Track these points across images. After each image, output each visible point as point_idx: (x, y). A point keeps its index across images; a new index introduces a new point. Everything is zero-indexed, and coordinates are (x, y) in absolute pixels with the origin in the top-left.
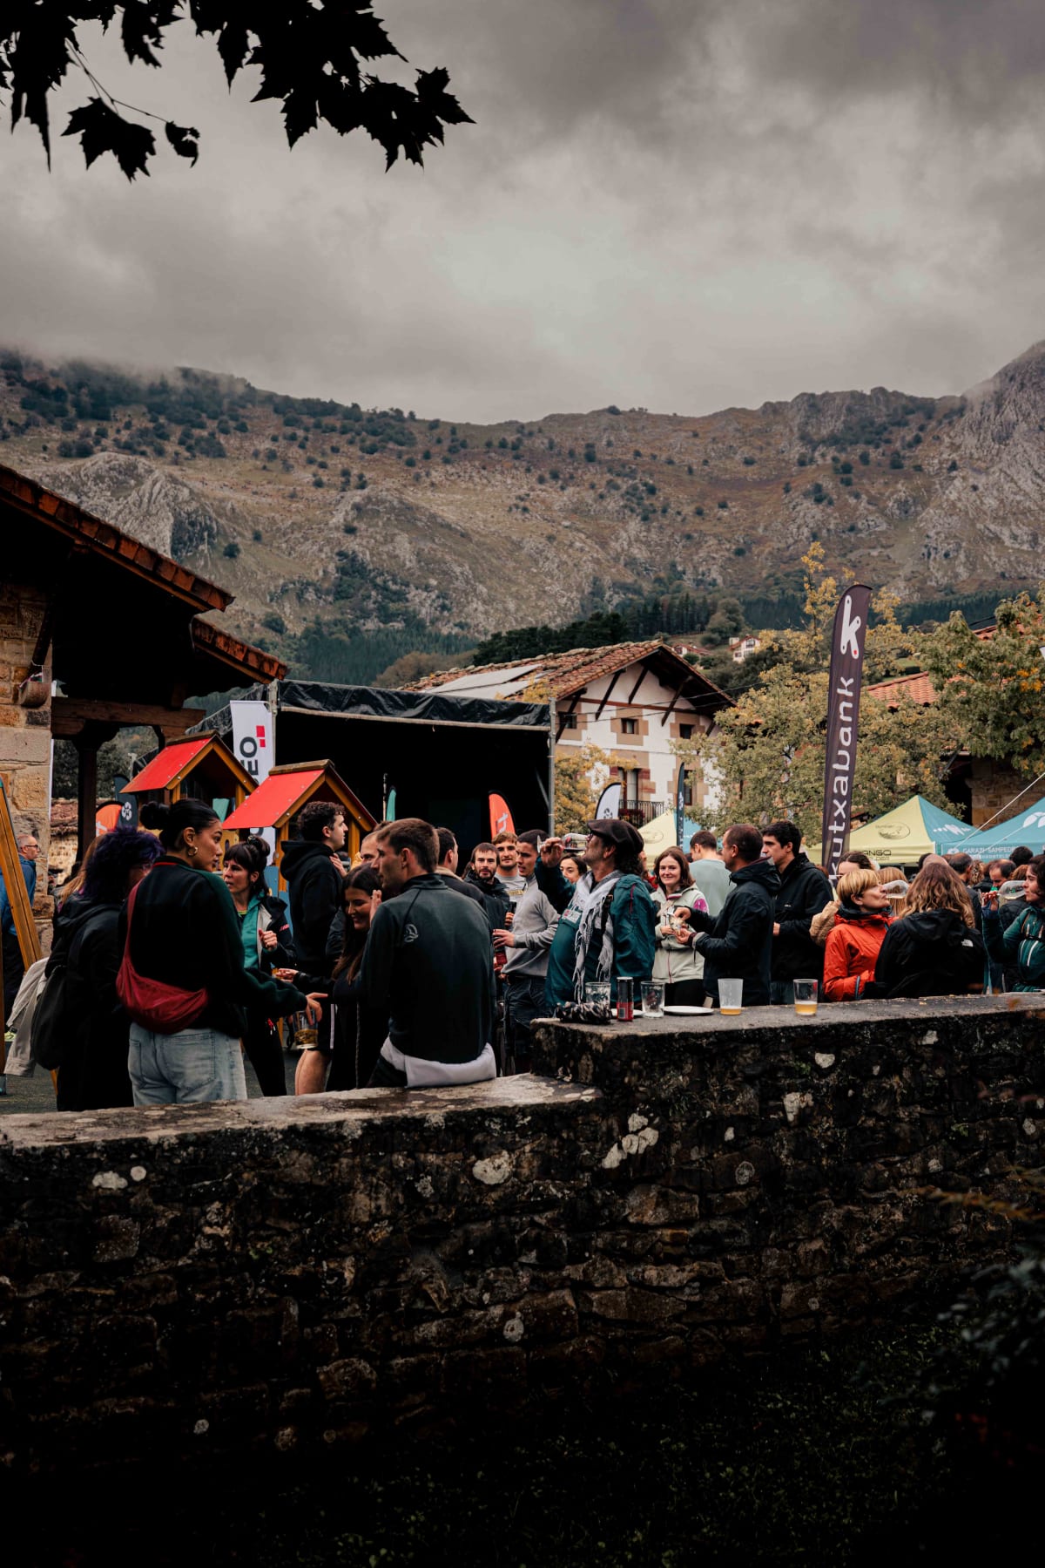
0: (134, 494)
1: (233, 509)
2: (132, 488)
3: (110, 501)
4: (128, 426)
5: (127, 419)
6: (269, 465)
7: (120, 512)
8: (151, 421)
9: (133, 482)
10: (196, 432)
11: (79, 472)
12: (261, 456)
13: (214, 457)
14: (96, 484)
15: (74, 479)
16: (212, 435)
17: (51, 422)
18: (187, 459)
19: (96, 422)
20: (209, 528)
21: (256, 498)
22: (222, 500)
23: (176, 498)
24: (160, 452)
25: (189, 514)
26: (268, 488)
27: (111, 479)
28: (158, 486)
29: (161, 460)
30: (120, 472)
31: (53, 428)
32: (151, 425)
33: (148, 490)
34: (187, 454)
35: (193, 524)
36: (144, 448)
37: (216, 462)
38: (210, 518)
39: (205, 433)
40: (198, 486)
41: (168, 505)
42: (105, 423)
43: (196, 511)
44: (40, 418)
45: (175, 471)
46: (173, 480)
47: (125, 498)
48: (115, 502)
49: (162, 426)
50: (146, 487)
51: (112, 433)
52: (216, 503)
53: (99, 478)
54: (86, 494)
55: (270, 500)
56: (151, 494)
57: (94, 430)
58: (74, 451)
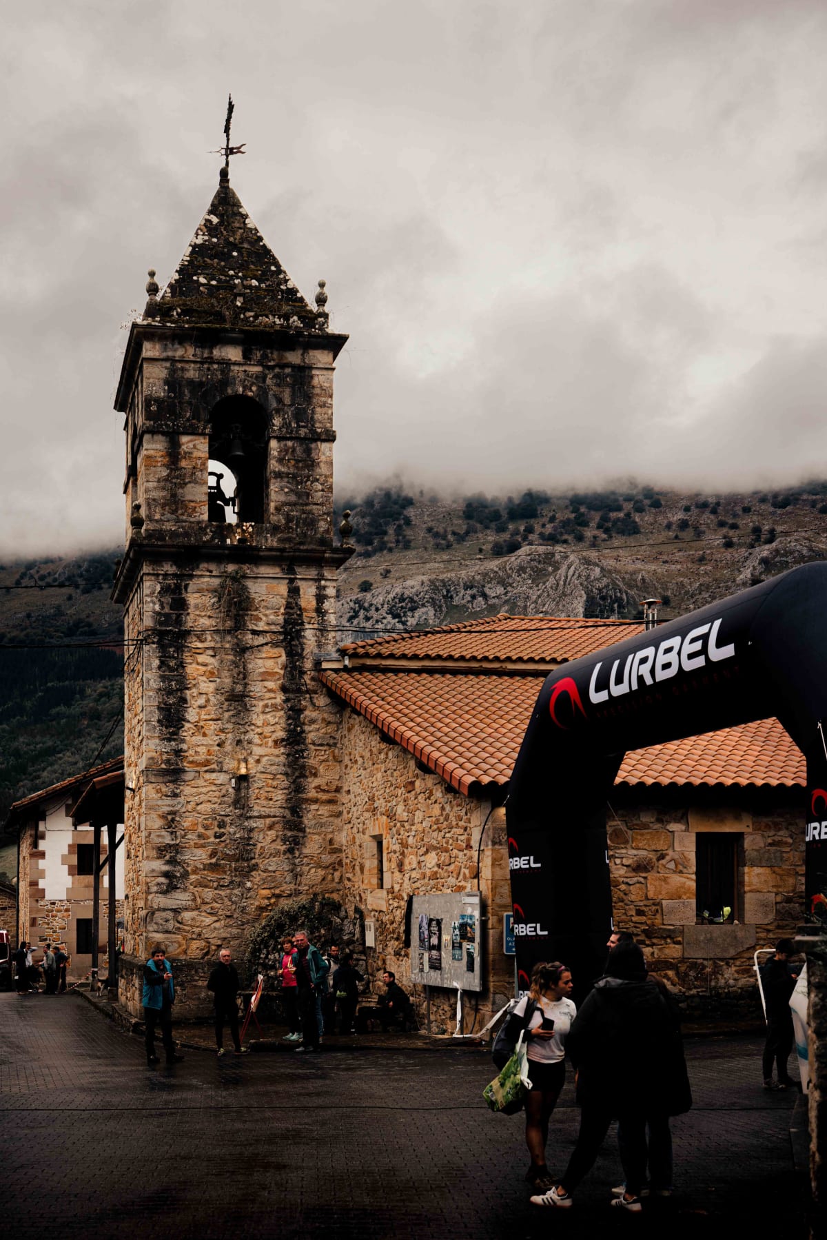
0: (552, 579)
1: (643, 579)
2: (550, 574)
3: (531, 588)
4: (552, 519)
5: (552, 514)
6: (681, 535)
7: (539, 596)
8: (572, 512)
9: (550, 569)
10: (613, 515)
11: (505, 567)
12: (674, 527)
13: (629, 535)
14: (520, 575)
15: (501, 573)
16: (628, 515)
17: (487, 527)
18: (604, 540)
19: (525, 521)
20: (619, 600)
21: (666, 567)
22: (635, 573)
23: (588, 577)
24: (580, 538)
25: (600, 590)
26: (679, 556)
27: (532, 569)
28: (572, 569)
29: (581, 545)
30: (540, 562)
31: (488, 532)
32: (572, 516)
33: (564, 574)
34: (604, 536)
35: (603, 598)
36: (566, 537)
37: (631, 541)
38: (620, 591)
39: (621, 515)
40: (610, 563)
41: (581, 584)
42: (532, 521)
43: (607, 586)
44: (478, 525)
45: (593, 554)
46: (587, 562)
47: (544, 583)
48: (535, 589)
49: (583, 515)
50: (562, 571)
51: (538, 529)
52: (627, 576)
53: (522, 569)
54: (511, 585)
55: (679, 567)
56: (567, 577)
57: (522, 528)
58: (505, 549)
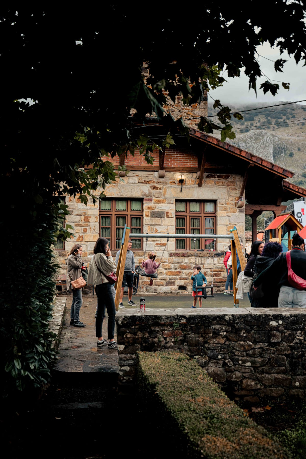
0: (262, 141)
1: (291, 142)
2: (261, 139)
3: (255, 144)
4: (259, 121)
5: (259, 119)
6: (302, 127)
7: (257, 147)
8: (266, 119)
9: (261, 138)
10: (280, 120)
11: (246, 137)
12: (300, 124)
13: (285, 127)
14: (251, 140)
15: (244, 139)
16: (284, 120)
17: (237, 123)
18: (277, 129)
19: (250, 121)
20: (284, 149)
21: (299, 138)
22: (288, 140)
23: (274, 140)
24: (269, 128)
25: (278, 145)
26: (302, 134)
27: (255, 137)
28: (268, 138)
29: (269, 130)
30: (257, 135)
31: (238, 125)
32: (266, 120)
33: (266, 139)
34: (277, 127)
35: (279, 148)
36: (264, 127)
37: (286, 129)
38: (284, 145)
39: (282, 120)
40: (280, 136)
41: (272, 143)
42: (253, 122)
43: (280, 144)
44: (234, 123)
45: (273, 133)
46: (273, 135)
47: (259, 142)
48: (256, 144)
49: (269, 120)
51: (255, 125)
52: (286, 141)
53: (251, 138)
54: (248, 143)
55: (303, 138)
56: (267, 140)
57: (249, 124)
58: (244, 131)
